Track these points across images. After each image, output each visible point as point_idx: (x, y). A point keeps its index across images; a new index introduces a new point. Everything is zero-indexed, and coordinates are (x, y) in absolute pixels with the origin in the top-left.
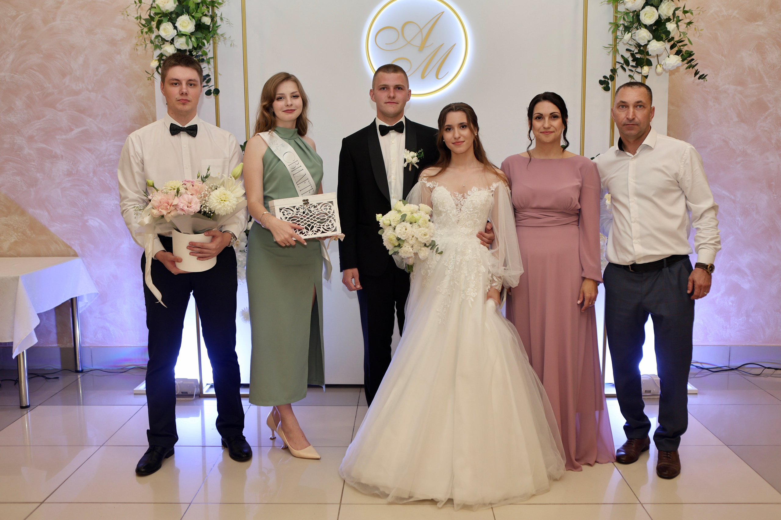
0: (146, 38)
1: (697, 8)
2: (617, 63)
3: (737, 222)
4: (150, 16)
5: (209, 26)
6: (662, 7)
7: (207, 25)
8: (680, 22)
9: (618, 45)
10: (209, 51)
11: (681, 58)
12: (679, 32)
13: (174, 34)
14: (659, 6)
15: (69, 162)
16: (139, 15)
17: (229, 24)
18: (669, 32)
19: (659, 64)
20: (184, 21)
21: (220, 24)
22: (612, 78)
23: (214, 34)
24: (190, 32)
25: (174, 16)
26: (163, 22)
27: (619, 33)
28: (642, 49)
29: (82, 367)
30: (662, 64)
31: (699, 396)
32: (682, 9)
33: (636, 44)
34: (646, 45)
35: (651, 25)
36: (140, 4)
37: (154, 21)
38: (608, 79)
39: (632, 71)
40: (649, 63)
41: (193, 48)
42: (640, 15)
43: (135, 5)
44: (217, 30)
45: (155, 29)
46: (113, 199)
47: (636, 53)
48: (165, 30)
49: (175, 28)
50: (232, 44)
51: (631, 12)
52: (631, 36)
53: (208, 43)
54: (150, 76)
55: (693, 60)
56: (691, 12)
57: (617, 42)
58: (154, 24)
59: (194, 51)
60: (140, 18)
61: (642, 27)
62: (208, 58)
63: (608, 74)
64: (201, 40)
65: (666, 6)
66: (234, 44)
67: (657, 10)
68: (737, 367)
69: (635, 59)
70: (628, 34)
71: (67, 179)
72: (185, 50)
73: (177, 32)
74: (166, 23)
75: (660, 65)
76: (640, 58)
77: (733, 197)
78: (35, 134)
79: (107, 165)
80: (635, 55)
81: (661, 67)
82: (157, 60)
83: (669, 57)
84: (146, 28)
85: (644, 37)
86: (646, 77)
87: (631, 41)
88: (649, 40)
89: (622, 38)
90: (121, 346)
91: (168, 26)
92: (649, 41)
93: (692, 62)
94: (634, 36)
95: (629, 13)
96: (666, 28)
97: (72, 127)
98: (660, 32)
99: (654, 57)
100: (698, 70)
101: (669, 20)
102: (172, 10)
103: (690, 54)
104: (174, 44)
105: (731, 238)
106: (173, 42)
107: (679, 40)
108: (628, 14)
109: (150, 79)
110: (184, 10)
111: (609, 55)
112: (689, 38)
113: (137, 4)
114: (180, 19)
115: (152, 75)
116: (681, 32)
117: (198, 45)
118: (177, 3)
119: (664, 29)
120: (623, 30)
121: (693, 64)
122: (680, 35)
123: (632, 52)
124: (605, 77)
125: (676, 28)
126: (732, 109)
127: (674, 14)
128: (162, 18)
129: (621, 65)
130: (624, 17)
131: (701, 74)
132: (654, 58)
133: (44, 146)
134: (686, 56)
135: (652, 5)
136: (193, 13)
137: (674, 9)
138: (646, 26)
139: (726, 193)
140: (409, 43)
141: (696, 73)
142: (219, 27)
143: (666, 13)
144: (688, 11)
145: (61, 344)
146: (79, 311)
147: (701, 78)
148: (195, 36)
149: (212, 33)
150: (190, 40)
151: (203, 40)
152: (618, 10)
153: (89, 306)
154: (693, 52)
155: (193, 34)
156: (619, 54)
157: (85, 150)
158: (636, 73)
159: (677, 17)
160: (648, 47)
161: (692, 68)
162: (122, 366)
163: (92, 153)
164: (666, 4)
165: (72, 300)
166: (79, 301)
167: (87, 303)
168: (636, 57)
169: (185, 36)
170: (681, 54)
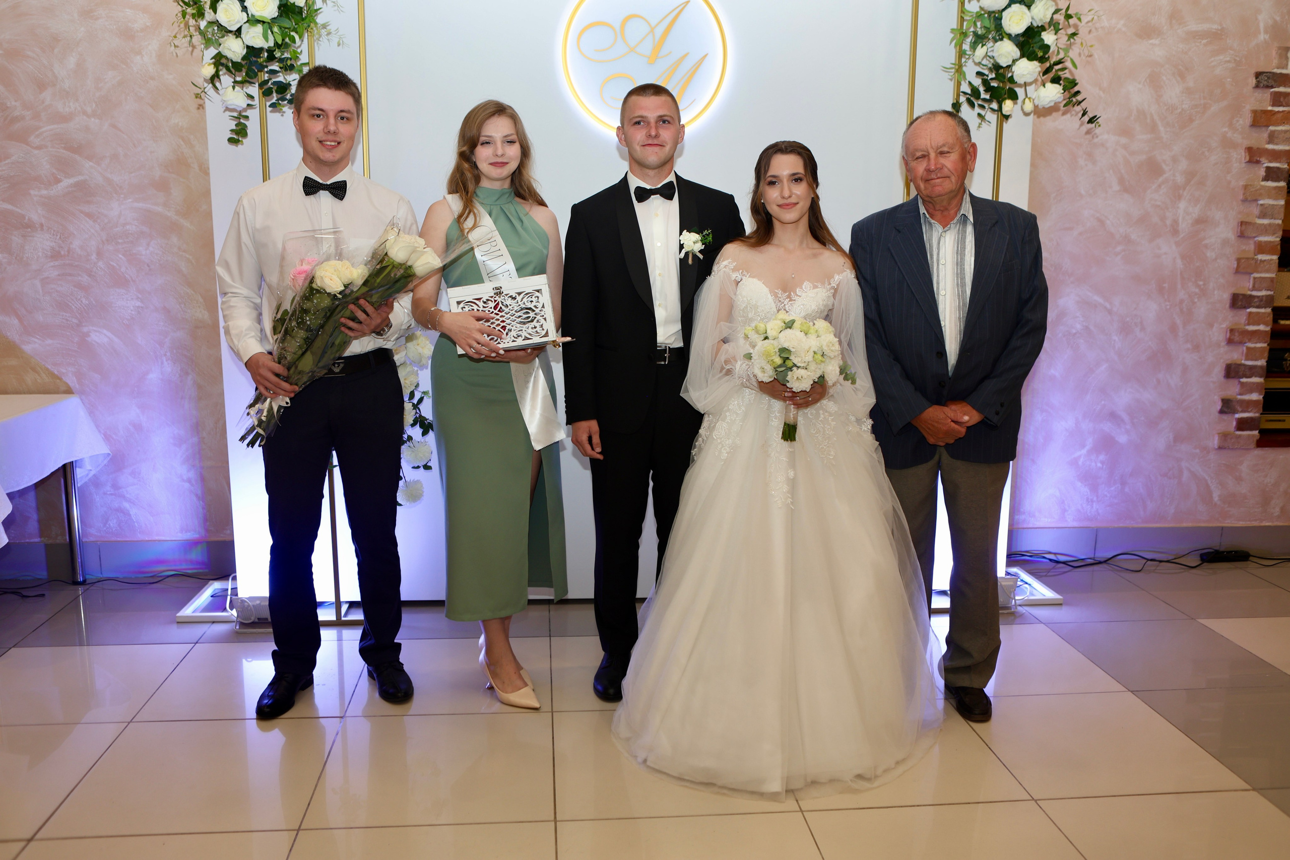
0: (191, 26)
1: (1089, 11)
2: (961, 94)
3: (1113, 342)
5: (301, 8)
6: (1036, 6)
7: (298, 7)
8: (1059, 32)
9: (965, 65)
10: (301, 51)
11: (1063, 89)
12: (1058, 48)
13: (243, 19)
14: (1031, 5)
15: (54, 235)
17: (336, 8)
18: (1047, 48)
19: (1027, 97)
21: (321, 7)
23: (311, 24)
24: (271, 18)
27: (966, 47)
28: (1002, 72)
29: (85, 574)
30: (1034, 97)
31: (1064, 609)
32: (1063, 11)
33: (993, 64)
35: (1018, 35)
39: (982, 107)
40: (1014, 96)
41: (274, 46)
42: (1003, 16)
44: (315, 16)
45: (208, 11)
46: (132, 299)
47: (992, 79)
48: (226, 11)
49: (245, 9)
50: (341, 42)
51: (986, 13)
52: (987, 53)
53: (300, 38)
54: (199, 91)
55: (1078, 92)
56: (1078, 16)
57: (963, 60)
59: (277, 50)
61: (1003, 37)
62: (299, 63)
64: (290, 34)
65: (1043, 5)
66: (343, 41)
67: (1029, 10)
68: (1106, 559)
69: (989, 89)
70: (982, 47)
71: (52, 264)
72: (261, 50)
73: (248, 16)
75: (1029, 98)
76: (997, 87)
77: (1108, 306)
79: (120, 241)
80: (990, 81)
81: (1030, 102)
82: (212, 64)
83: (1045, 87)
84: (192, 8)
85: (1008, 53)
86: (1007, 117)
87: (985, 59)
88: (1015, 59)
89: (971, 55)
90: (150, 539)
91: (231, 6)
92: (1014, 61)
93: (1077, 96)
94: (992, 52)
95: (984, 14)
96: (1043, 40)
97: (59, 177)
98: (1032, 48)
99: (1020, 86)
100: (1086, 108)
101: (1043, 28)
103: (1074, 83)
104: (240, 37)
105: (1104, 367)
106: (240, 33)
107: (1059, 60)
108: (982, 16)
109: (199, 96)
111: (951, 80)
112: (1072, 57)
115: (203, 89)
116: (1061, 49)
117: (283, 40)
119: (1039, 42)
120: (973, 42)
121: (1078, 99)
122: (1058, 52)
123: (985, 77)
125: (1055, 41)
126: (1111, 171)
127: (1052, 18)
129: (968, 96)
130: (975, 21)
131: (1090, 115)
134: (1068, 86)
135: (1021, 2)
137: (1053, 10)
138: (1009, 36)
139: (1098, 299)
140: (632, 50)
141: (1084, 114)
142: (318, 12)
143: (1042, 17)
144: (1074, 16)
145: (46, 539)
146: (77, 483)
147: (1091, 121)
148: (279, 24)
149: (307, 20)
150: (269, 31)
151: (293, 33)
152: (965, 9)
153: (94, 475)
154: (1076, 80)
155: (275, 21)
156: (966, 79)
157: (82, 215)
158: (990, 110)
159: (1057, 25)
160: (1013, 70)
161: (1078, 105)
162: (151, 572)
163: (95, 221)
164: (1042, 3)
165: (64, 466)
166: (76, 467)
167: (91, 470)
168: (992, 84)
169: (261, 23)
170: (1061, 82)
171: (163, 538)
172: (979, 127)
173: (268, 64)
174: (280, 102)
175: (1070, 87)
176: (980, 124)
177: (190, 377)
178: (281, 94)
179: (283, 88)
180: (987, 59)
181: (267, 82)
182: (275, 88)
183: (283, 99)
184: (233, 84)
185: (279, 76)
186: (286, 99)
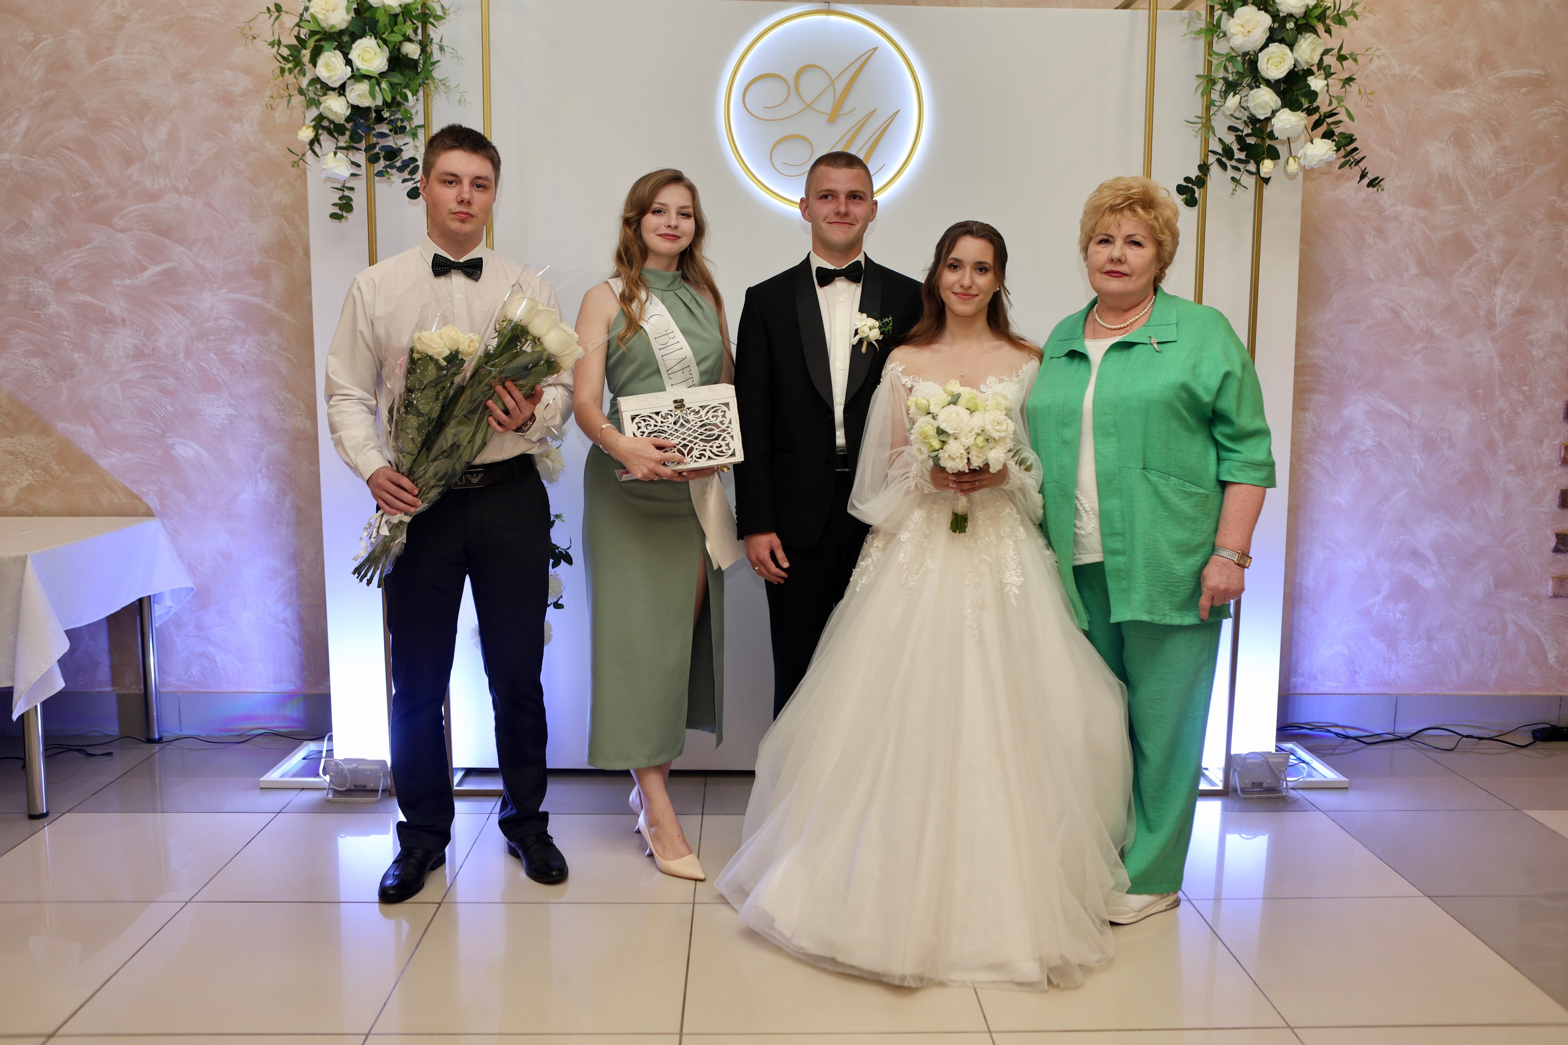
0: (291, 84)
1: (1366, 51)
2: (1209, 153)
3: (1413, 462)
4: (298, 38)
5: (416, 62)
6: (1301, 46)
7: (412, 60)
8: (1333, 76)
9: (1215, 120)
10: (417, 112)
11: (1335, 146)
12: (1329, 96)
13: (346, 74)
14: (1295, 44)
15: (137, 331)
16: (276, 38)
17: (456, 59)
18: (1313, 95)
19: (1291, 156)
20: (367, 49)
21: (438, 59)
22: (1201, 182)
23: (427, 79)
24: (379, 72)
25: (346, 39)
26: (324, 49)
27: (1215, 96)
28: (1260, 126)
29: (161, 731)
30: (1299, 156)
32: (1336, 51)
33: (1248, 117)
34: (1268, 119)
35: (1279, 80)
36: (277, 14)
37: (305, 49)
38: (1194, 183)
39: (1238, 169)
40: (1274, 155)
41: (383, 105)
42: (1259, 59)
43: (269, 15)
44: (432, 70)
45: (308, 66)
46: (224, 405)
47: (1248, 135)
48: (327, 65)
49: (349, 62)
50: (463, 100)
51: (1239, 56)
52: (1240, 103)
53: (413, 96)
54: (296, 159)
55: (1356, 149)
56: (1354, 57)
57: (1211, 112)
58: (306, 54)
59: (385, 110)
60: (279, 43)
61: (1260, 84)
62: (413, 126)
63: (1194, 173)
64: (401, 90)
65: (1309, 43)
67: (1292, 50)
68: (1409, 735)
69: (1244, 146)
70: (1234, 96)
71: (134, 365)
72: (369, 109)
73: (353, 71)
74: (331, 52)
75: (1294, 157)
76: (1255, 144)
77: (1406, 417)
78: (70, 275)
79: (212, 338)
80: (1245, 137)
81: (1295, 161)
82: (312, 126)
83: (1312, 143)
84: (291, 63)
85: (1266, 103)
86: (1266, 181)
87: (1238, 111)
88: (1274, 109)
89: (1221, 106)
90: (238, 691)
91: (333, 59)
92: (1274, 112)
93: (1354, 154)
94: (1246, 103)
95: (1236, 57)
96: (1309, 86)
97: (145, 264)
98: (1296, 95)
99: (1282, 142)
100: (1366, 168)
101: (1309, 72)
102: (343, 26)
103: (1350, 139)
104: (345, 96)
105: (1403, 492)
106: (344, 91)
107: (1330, 113)
108: (1234, 58)
109: (296, 164)
110: (367, 27)
111: (1196, 137)
112: (1347, 107)
113: (272, 13)
114: (358, 45)
115: (300, 157)
116: (1333, 97)
117: (394, 98)
118: (352, 14)
119: (1304, 88)
120: (1223, 90)
121: (1356, 157)
122: (1331, 103)
123: (1239, 133)
124: (1187, 179)
125: (1326, 88)
126: (1407, 250)
127: (1321, 60)
128: (322, 43)
129: (1218, 156)
130: (1225, 64)
131: (1371, 176)
132: (1284, 145)
133: (88, 299)
134: (1343, 142)
135: (1282, 41)
136: (383, 34)
137: (1320, 50)
138: (1268, 83)
139: (1392, 407)
140: (809, 106)
141: (1363, 175)
142: (436, 65)
143: (1307, 58)
144: (1348, 57)
145: (119, 687)
146: (155, 623)
147: (1371, 184)
148: (388, 79)
149: (422, 75)
150: (377, 88)
151: (404, 90)
152: (1213, 51)
153: (176, 613)
154: (1354, 135)
155: (384, 76)
156: (1216, 136)
157: (169, 307)
158: (1245, 172)
159: (1327, 67)
160: (1272, 123)
161: (1355, 165)
162: (239, 730)
163: (184, 315)
164: (1309, 41)
165: (141, 600)
166: (154, 603)
167: (171, 607)
168: (1248, 142)
169: (368, 79)
170: (1335, 138)
171: (253, 690)
172: (1233, 194)
173: (375, 126)
174: (388, 170)
175: (1345, 143)
176: (1234, 190)
177: (289, 498)
178: (390, 161)
179: (392, 154)
180: (1240, 111)
181: (374, 146)
182: (383, 153)
183: (392, 167)
184: (334, 150)
185: (389, 141)
186: (396, 167)
